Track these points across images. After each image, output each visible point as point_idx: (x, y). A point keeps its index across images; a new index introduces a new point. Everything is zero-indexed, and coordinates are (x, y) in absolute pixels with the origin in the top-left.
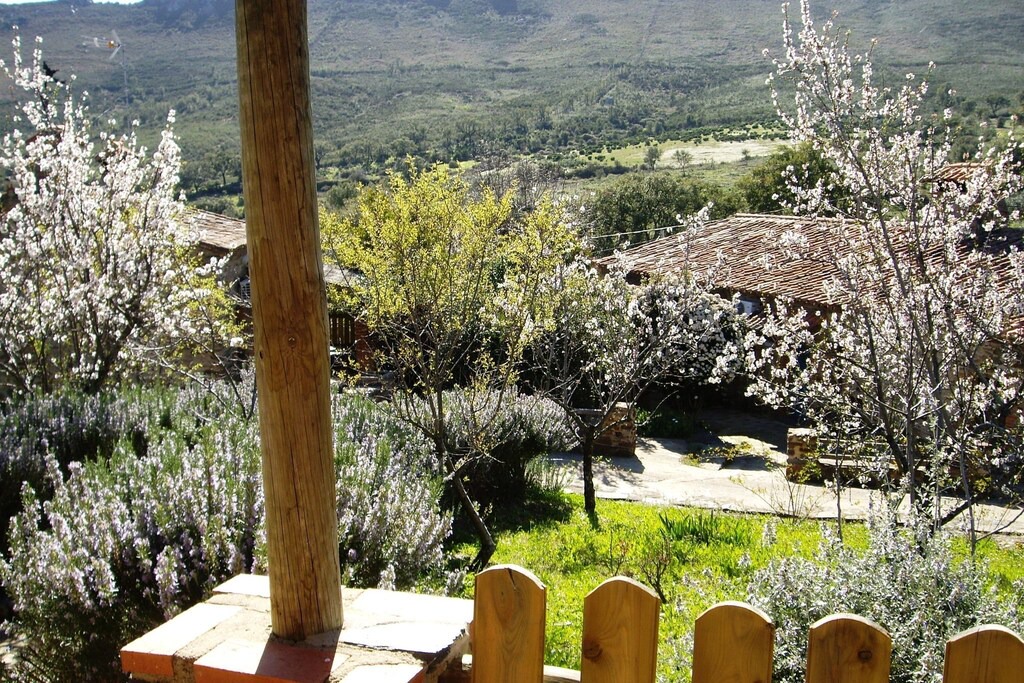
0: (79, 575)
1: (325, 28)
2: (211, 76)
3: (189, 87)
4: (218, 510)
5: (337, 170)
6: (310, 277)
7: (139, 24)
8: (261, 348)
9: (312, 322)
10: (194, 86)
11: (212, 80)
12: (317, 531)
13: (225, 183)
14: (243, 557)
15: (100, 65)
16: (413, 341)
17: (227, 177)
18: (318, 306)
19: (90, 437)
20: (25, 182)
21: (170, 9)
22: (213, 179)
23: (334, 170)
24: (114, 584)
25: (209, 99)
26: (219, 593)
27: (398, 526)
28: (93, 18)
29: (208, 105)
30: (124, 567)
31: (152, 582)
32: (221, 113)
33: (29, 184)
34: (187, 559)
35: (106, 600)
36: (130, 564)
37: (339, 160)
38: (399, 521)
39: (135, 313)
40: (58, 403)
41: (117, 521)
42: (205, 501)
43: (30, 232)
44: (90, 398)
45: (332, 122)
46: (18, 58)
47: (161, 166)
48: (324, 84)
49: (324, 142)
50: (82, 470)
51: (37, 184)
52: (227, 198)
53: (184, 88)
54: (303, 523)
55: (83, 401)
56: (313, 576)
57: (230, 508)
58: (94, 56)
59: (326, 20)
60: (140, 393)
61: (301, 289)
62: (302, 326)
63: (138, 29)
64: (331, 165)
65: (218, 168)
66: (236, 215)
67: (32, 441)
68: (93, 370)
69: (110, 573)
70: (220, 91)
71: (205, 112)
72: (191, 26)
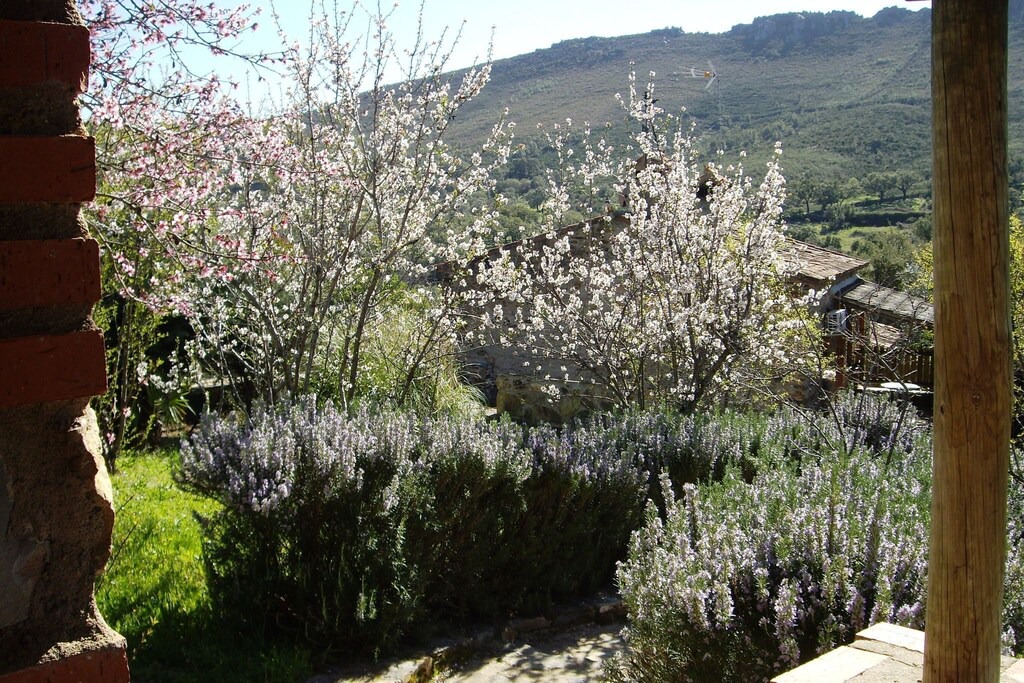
0: (702, 596)
1: (915, 54)
2: (796, 104)
3: (775, 114)
4: (838, 551)
5: (924, 201)
6: (999, 335)
7: (727, 53)
8: (942, 403)
9: (999, 382)
10: (780, 113)
11: (797, 107)
12: (984, 594)
13: (808, 210)
14: (864, 601)
15: (690, 93)
16: (1020, 389)
17: (811, 205)
18: (1006, 366)
19: (683, 456)
20: (637, 208)
21: (757, 38)
22: (797, 206)
23: (920, 201)
24: (732, 609)
25: (794, 127)
26: (862, 638)
27: (1014, 588)
28: (683, 48)
29: (794, 132)
30: (741, 593)
31: (770, 612)
32: (806, 140)
33: (641, 209)
34: (806, 595)
35: (722, 623)
36: (747, 592)
37: (926, 191)
38: (1017, 583)
39: (733, 340)
40: (655, 421)
41: (737, 548)
42: (825, 539)
43: (638, 254)
44: (685, 419)
45: (920, 152)
46: (633, 91)
47: (767, 197)
48: (913, 112)
49: (912, 172)
50: (696, 492)
51: (648, 210)
52: (809, 226)
53: (770, 115)
54: (970, 583)
55: (678, 422)
56: (974, 638)
57: (850, 550)
58: (684, 85)
59: (917, 45)
60: (733, 418)
61: (989, 347)
62: (988, 385)
63: (725, 58)
64: (917, 196)
65: (802, 195)
66: (819, 244)
67: (631, 455)
68: (690, 392)
69: (730, 598)
70: (806, 119)
71: (791, 140)
72: (778, 55)
